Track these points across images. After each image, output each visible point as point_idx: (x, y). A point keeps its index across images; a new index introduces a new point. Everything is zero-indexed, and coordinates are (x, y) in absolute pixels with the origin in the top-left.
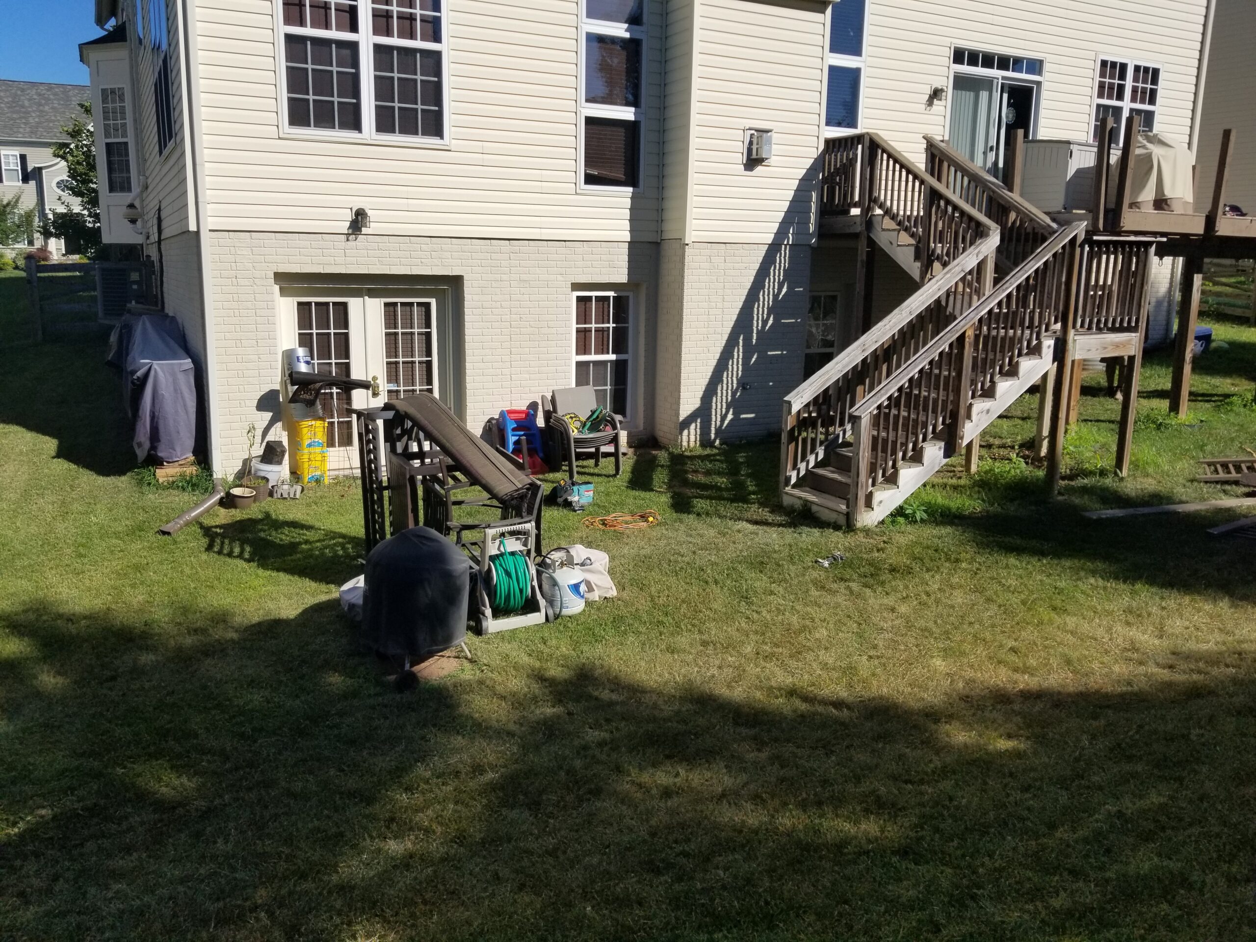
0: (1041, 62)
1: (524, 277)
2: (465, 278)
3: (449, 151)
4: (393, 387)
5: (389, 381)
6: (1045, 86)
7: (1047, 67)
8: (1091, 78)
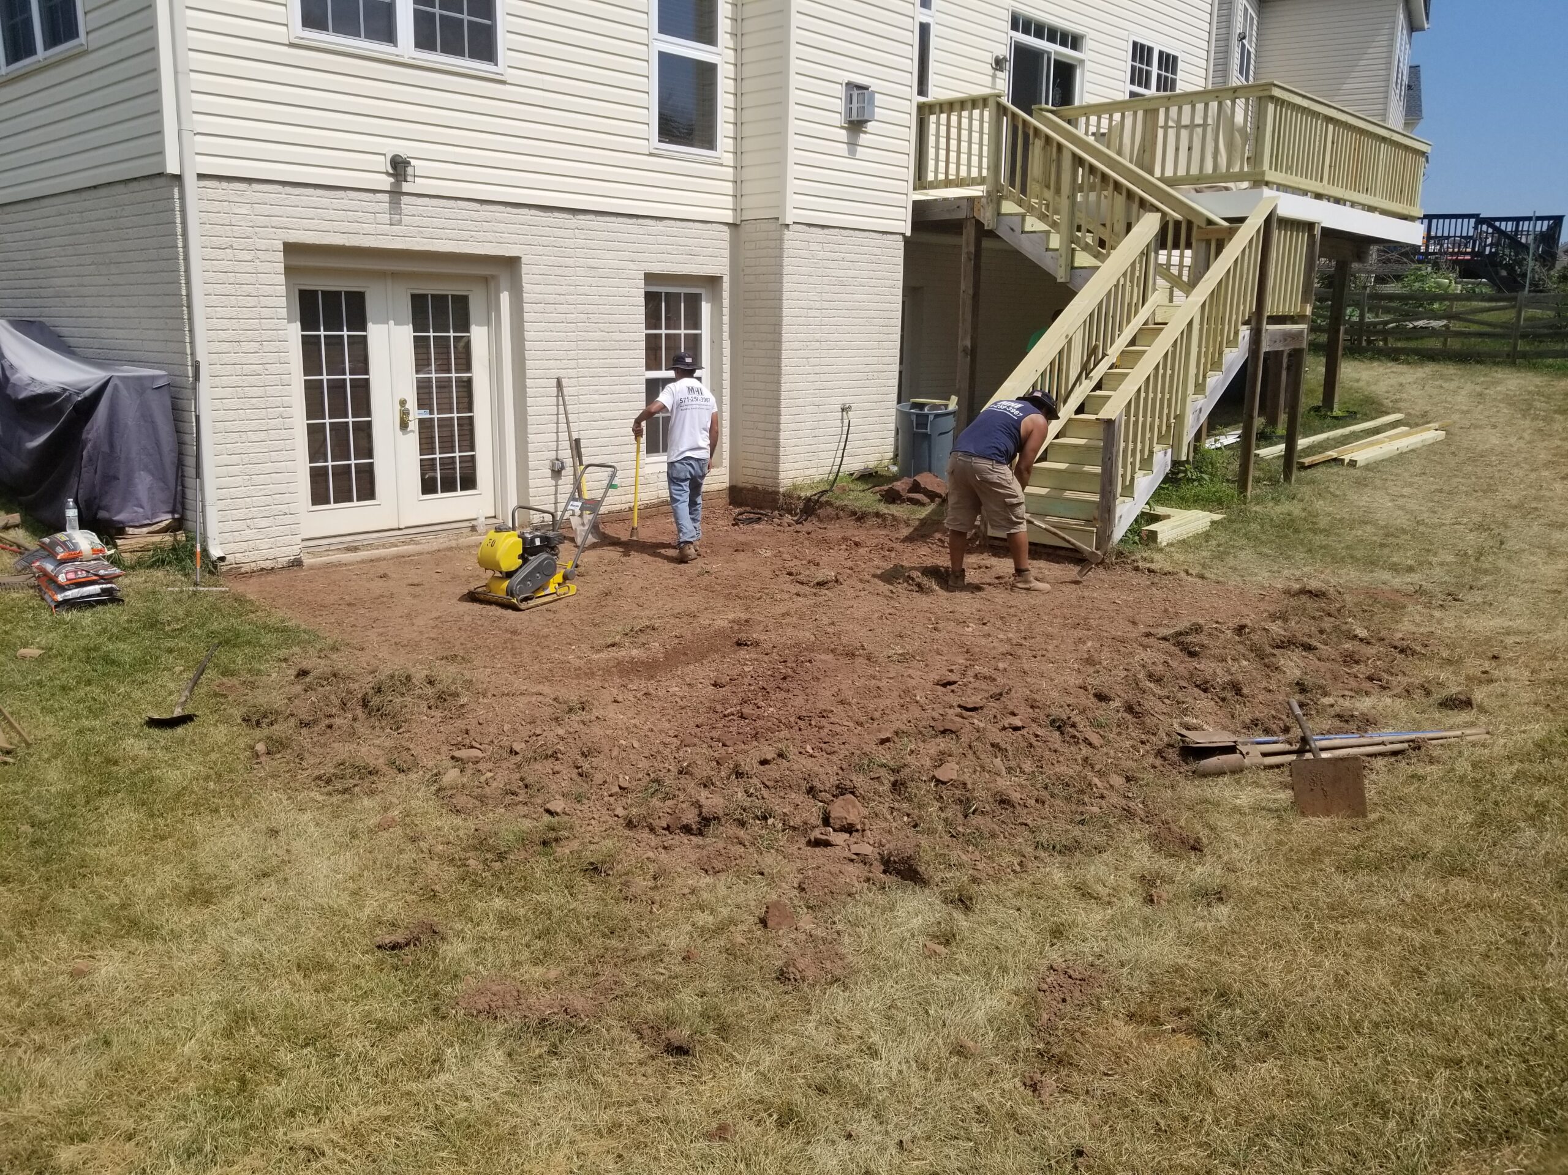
0: (1082, 37)
1: (591, 262)
2: (523, 260)
3: (504, 82)
4: (425, 414)
5: (421, 406)
6: (1088, 65)
7: (1088, 44)
8: (1125, 62)
